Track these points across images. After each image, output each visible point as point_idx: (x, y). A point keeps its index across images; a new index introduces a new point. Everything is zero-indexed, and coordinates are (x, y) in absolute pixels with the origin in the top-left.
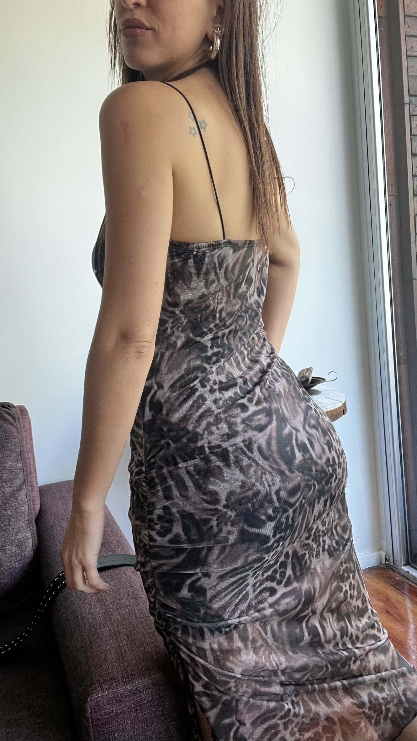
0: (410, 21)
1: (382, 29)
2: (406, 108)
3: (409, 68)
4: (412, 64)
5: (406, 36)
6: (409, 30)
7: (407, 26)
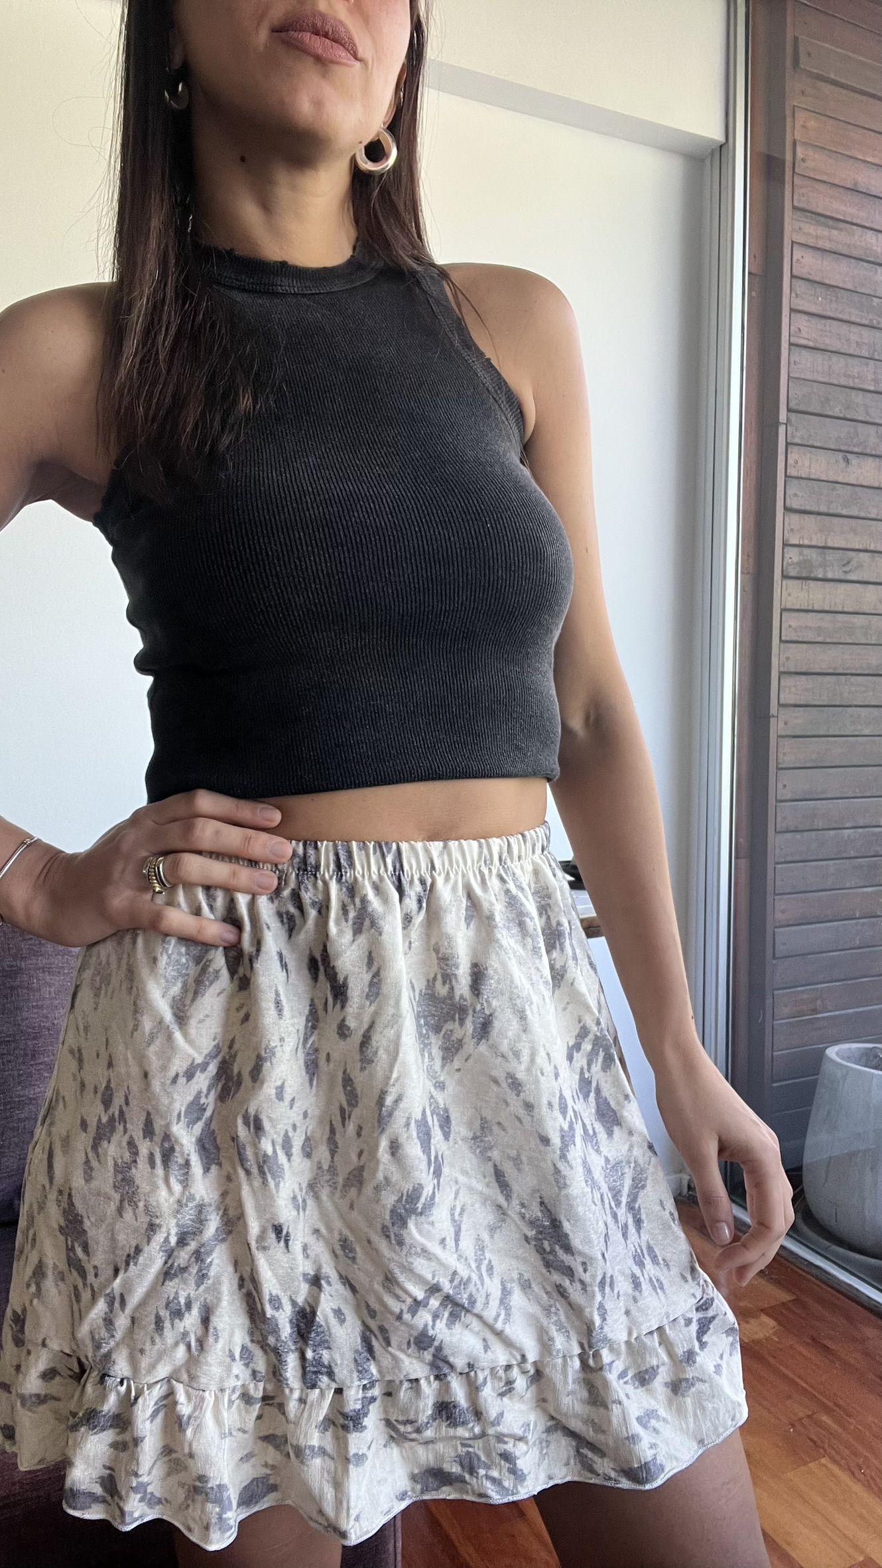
0: (800, 287)
1: (754, 294)
2: (782, 429)
3: (792, 365)
4: (797, 360)
5: (792, 310)
6: (798, 301)
7: (793, 295)
